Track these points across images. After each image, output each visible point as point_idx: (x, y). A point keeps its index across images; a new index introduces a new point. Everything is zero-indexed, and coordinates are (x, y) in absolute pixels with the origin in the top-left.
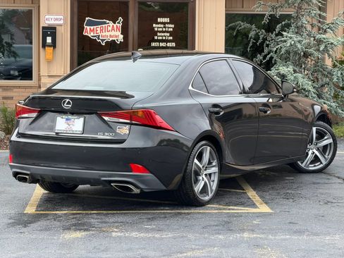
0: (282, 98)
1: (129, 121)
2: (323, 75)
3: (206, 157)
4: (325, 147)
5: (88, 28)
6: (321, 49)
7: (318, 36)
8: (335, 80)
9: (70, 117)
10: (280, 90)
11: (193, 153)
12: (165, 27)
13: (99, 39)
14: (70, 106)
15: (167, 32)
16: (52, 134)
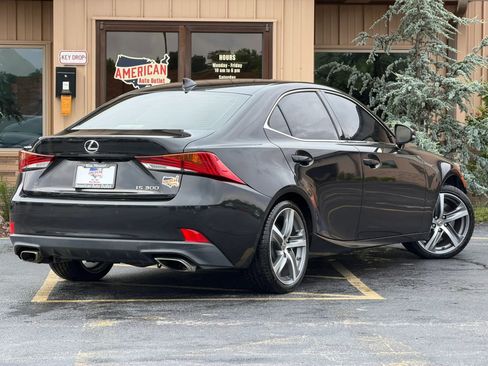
0: (396, 149)
1: (179, 169)
2: (454, 135)
3: (289, 223)
4: (458, 222)
5: (121, 69)
6: (451, 97)
7: (445, 80)
8: (470, 141)
9: (96, 165)
10: (393, 138)
11: (271, 216)
12: (229, 68)
13: (136, 84)
14: (96, 149)
15: (233, 74)
16: (71, 190)
